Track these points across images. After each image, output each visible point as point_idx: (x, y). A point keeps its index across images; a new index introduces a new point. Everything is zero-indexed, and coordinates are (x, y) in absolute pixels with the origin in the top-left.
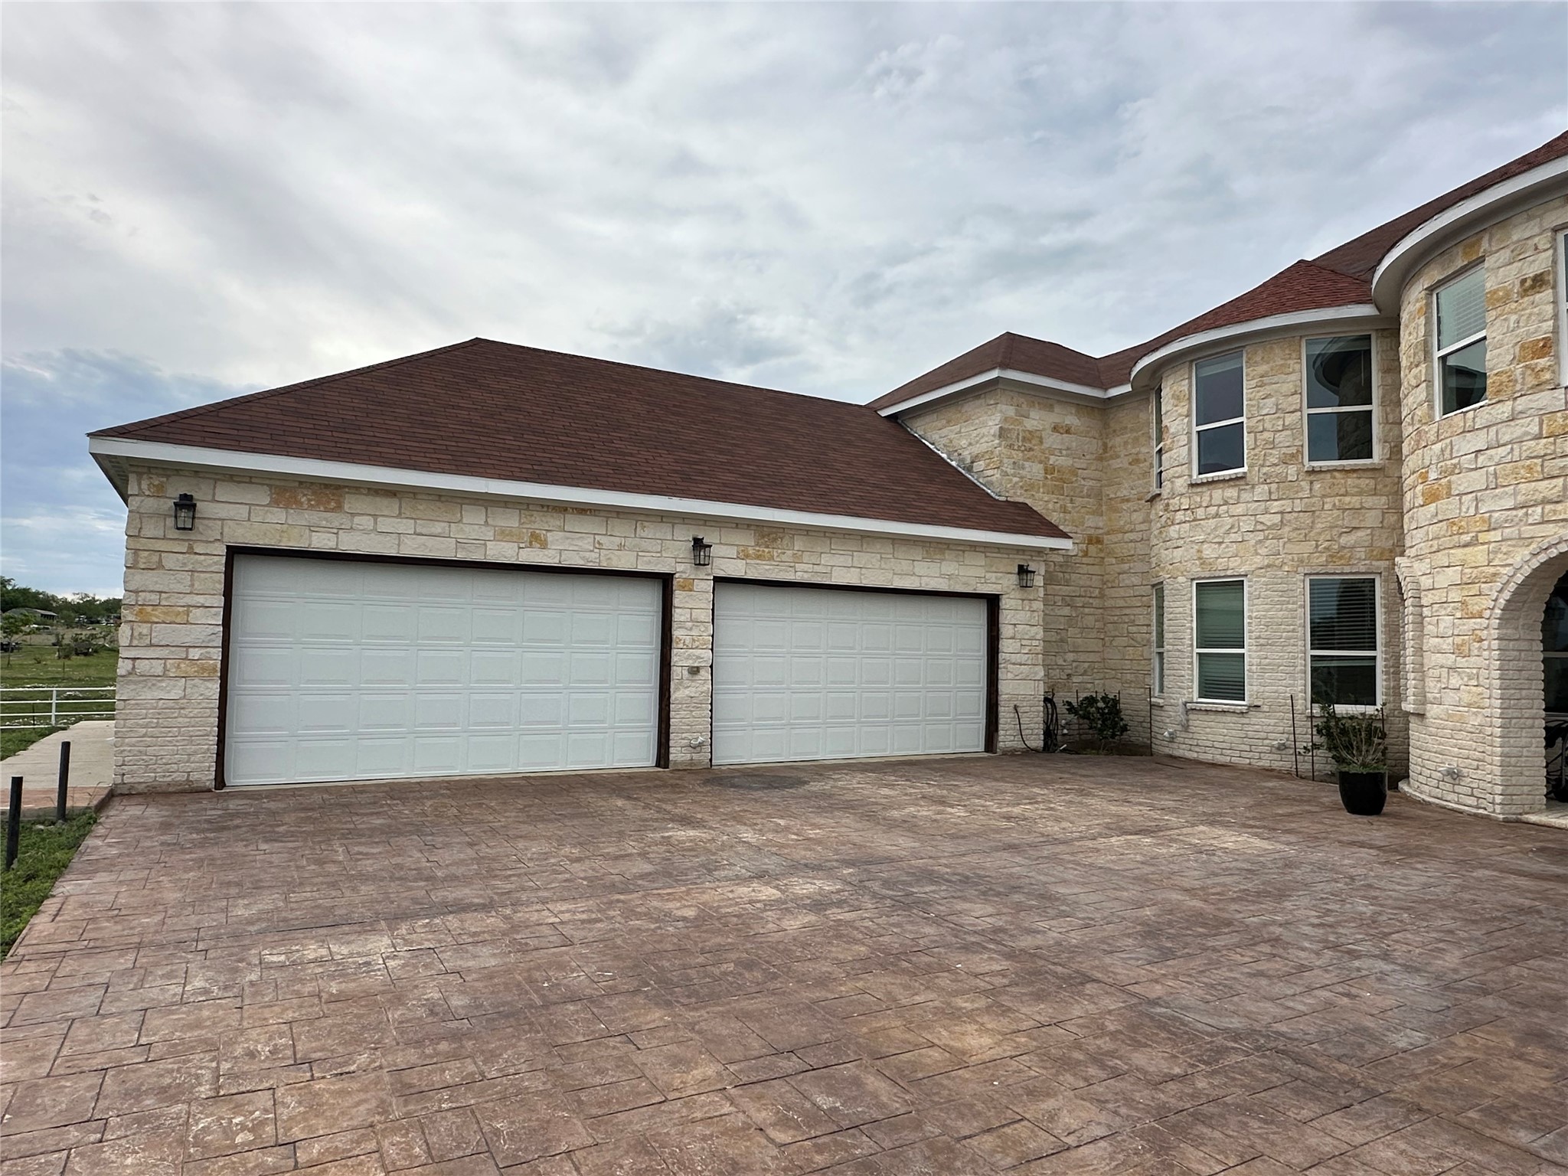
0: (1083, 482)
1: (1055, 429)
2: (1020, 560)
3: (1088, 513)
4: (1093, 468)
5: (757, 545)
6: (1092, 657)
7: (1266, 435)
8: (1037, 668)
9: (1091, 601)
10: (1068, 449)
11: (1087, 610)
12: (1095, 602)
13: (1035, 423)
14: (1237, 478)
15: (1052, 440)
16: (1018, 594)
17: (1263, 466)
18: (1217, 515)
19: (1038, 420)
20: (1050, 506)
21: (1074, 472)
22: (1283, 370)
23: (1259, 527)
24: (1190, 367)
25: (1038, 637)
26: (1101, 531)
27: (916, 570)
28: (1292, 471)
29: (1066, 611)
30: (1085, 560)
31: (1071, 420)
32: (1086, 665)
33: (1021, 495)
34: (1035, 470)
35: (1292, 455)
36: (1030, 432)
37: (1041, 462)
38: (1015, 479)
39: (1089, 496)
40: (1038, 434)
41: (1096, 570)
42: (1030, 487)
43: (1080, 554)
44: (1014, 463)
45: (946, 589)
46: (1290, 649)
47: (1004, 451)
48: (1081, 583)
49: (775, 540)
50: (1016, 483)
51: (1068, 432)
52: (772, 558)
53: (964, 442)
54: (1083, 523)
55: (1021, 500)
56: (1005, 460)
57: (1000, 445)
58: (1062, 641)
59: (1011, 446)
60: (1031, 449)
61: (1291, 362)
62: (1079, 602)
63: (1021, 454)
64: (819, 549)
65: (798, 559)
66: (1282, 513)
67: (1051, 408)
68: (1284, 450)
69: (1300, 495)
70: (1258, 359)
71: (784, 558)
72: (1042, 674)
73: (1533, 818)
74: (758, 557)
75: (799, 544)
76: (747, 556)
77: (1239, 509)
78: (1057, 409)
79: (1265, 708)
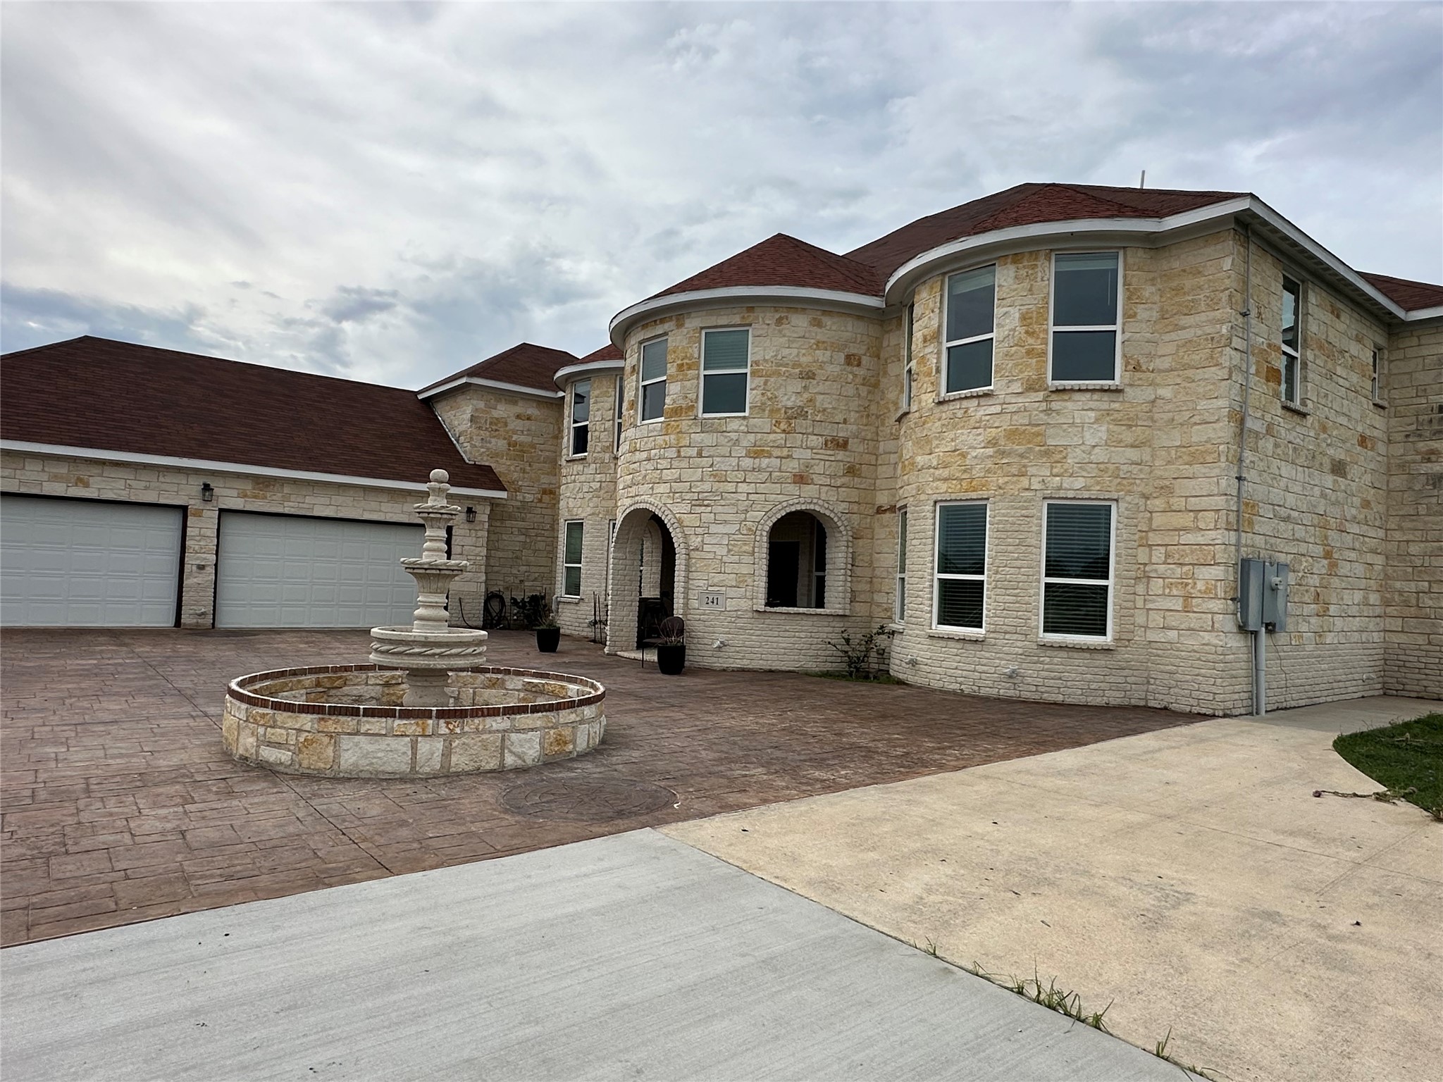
0: (540, 453)
1: (518, 417)
2: (469, 504)
3: (543, 474)
4: (550, 443)
5: (254, 489)
6: (542, 569)
7: (597, 433)
8: (479, 574)
9: (543, 532)
10: (528, 430)
11: (539, 538)
12: (546, 533)
13: (501, 413)
14: (582, 459)
15: (515, 424)
16: (467, 526)
17: (594, 452)
18: (574, 481)
19: (502, 410)
20: (512, 468)
21: (533, 446)
22: (606, 394)
23: (591, 490)
24: (572, 386)
25: (482, 554)
26: (554, 486)
27: (383, 509)
28: (607, 456)
29: (522, 538)
30: (538, 505)
31: (532, 411)
32: (536, 575)
33: (487, 460)
34: (501, 444)
35: (608, 447)
36: (497, 419)
37: (505, 439)
38: (482, 450)
39: (545, 462)
40: (503, 420)
41: (549, 512)
42: (495, 455)
43: (535, 501)
44: (482, 439)
45: (407, 521)
46: (600, 564)
47: (474, 431)
48: (535, 520)
49: (268, 486)
50: (483, 452)
51: (528, 419)
52: (265, 498)
53: (456, 423)
54: (539, 481)
55: (487, 464)
56: (474, 437)
57: (471, 427)
58: (517, 558)
59: (480, 428)
60: (496, 430)
61: (610, 390)
62: (533, 533)
63: (488, 433)
64: (304, 493)
65: (286, 498)
66: (601, 482)
67: (515, 403)
68: (604, 444)
69: (610, 472)
70: (595, 386)
71: (274, 498)
72: (484, 578)
73: (626, 654)
74: (255, 497)
75: (287, 490)
76: (245, 496)
77: (582, 478)
78: (521, 403)
79: (586, 600)
